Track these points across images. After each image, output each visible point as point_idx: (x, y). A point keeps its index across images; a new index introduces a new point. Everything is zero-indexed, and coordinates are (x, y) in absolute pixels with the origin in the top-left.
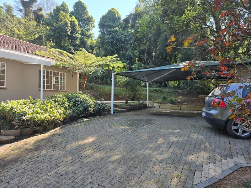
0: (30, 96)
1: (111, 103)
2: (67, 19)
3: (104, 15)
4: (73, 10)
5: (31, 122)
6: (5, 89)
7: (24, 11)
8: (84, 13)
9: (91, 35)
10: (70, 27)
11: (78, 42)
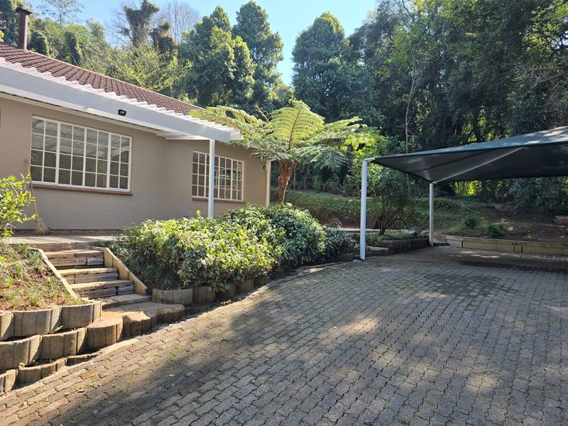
0: (198, 212)
1: (359, 232)
2: (227, 44)
3: (306, 30)
4: (237, 23)
5: (214, 272)
6: (129, 195)
7: (131, 32)
8: (261, 30)
9: (275, 77)
10: (234, 61)
11: (249, 94)
